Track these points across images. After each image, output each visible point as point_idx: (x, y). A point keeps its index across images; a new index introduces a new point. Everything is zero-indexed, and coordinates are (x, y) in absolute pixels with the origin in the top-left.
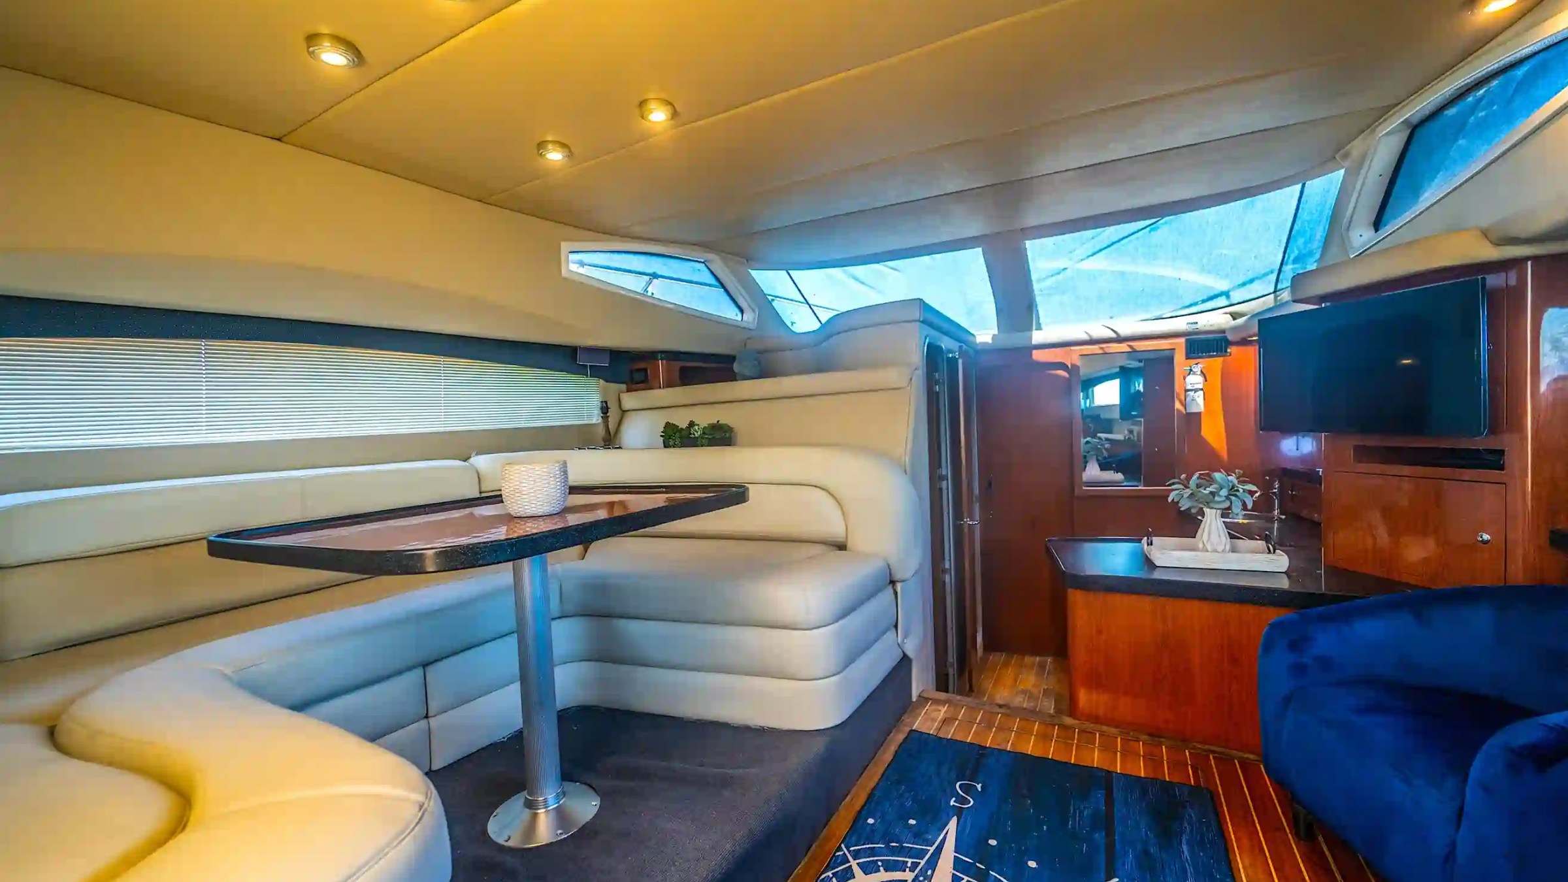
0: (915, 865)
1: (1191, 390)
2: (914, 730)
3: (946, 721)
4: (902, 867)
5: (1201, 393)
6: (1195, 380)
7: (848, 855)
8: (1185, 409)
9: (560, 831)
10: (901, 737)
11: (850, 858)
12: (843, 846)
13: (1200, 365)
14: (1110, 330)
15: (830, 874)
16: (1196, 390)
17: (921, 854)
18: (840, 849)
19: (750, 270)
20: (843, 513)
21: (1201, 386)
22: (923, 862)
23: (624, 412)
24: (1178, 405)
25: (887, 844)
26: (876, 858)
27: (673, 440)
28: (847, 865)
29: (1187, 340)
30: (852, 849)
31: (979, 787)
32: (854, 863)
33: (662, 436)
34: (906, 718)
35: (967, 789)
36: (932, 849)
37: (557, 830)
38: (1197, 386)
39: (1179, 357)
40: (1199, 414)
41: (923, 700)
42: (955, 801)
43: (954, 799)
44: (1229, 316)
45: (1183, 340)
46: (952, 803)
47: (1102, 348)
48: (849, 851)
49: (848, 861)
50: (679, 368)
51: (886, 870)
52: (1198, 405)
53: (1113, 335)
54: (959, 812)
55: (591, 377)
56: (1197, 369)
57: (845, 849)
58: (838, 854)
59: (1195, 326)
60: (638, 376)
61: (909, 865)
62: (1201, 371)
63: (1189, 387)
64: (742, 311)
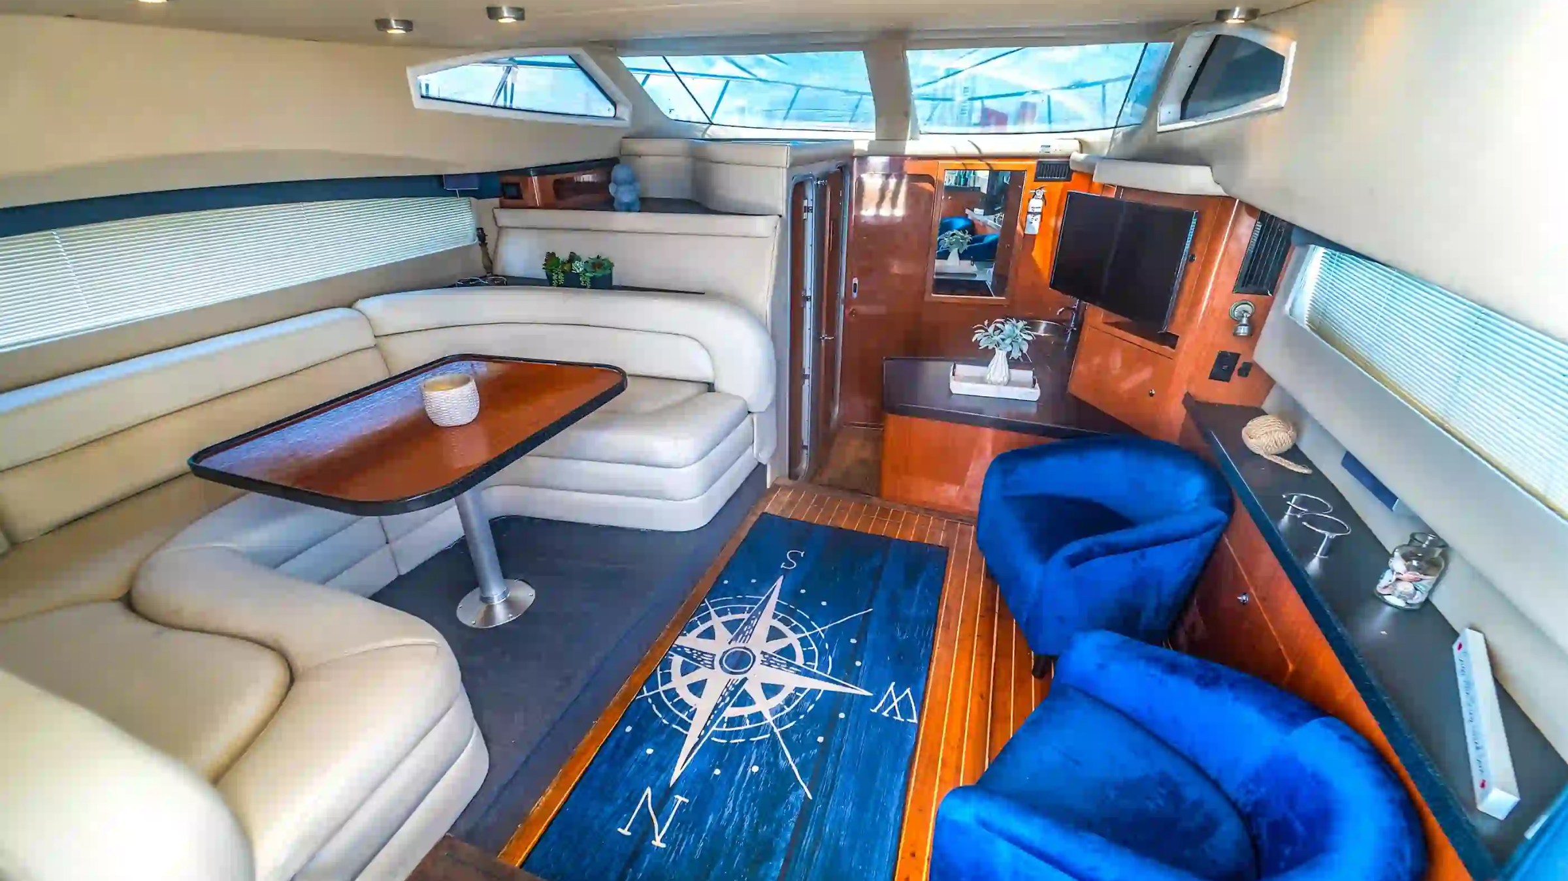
0: (751, 609)
1: (1030, 213)
2: (766, 513)
3: (791, 504)
4: (742, 611)
5: (1038, 217)
6: (1036, 204)
7: (709, 605)
8: (1024, 231)
9: (511, 615)
10: (754, 519)
11: (710, 607)
12: (706, 600)
13: (1043, 191)
14: (973, 146)
15: (696, 618)
16: (1035, 214)
17: (755, 602)
18: (703, 602)
19: (620, 58)
20: (711, 357)
21: (1040, 210)
22: (756, 607)
23: (500, 228)
24: (1019, 227)
25: (735, 597)
26: (725, 606)
27: (556, 274)
28: (708, 612)
29: (1039, 163)
30: (712, 601)
31: (802, 554)
32: (712, 610)
33: (544, 268)
34: (762, 504)
35: (795, 556)
36: (764, 598)
37: (508, 614)
38: (1036, 210)
39: (1029, 178)
40: (1034, 236)
41: (775, 487)
42: (784, 565)
43: (784, 563)
44: (1077, 142)
45: (1034, 163)
46: (782, 566)
47: (964, 164)
48: (710, 603)
49: (708, 609)
50: (552, 181)
51: (732, 613)
52: (1034, 228)
53: (975, 152)
54: (785, 572)
55: (460, 196)
56: (1040, 194)
57: (707, 602)
58: (702, 605)
59: (1047, 150)
60: (512, 191)
61: (747, 609)
62: (1043, 196)
63: (1030, 210)
64: (614, 104)
